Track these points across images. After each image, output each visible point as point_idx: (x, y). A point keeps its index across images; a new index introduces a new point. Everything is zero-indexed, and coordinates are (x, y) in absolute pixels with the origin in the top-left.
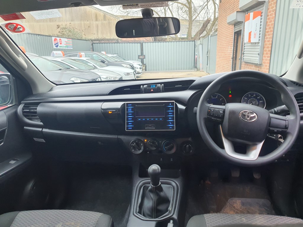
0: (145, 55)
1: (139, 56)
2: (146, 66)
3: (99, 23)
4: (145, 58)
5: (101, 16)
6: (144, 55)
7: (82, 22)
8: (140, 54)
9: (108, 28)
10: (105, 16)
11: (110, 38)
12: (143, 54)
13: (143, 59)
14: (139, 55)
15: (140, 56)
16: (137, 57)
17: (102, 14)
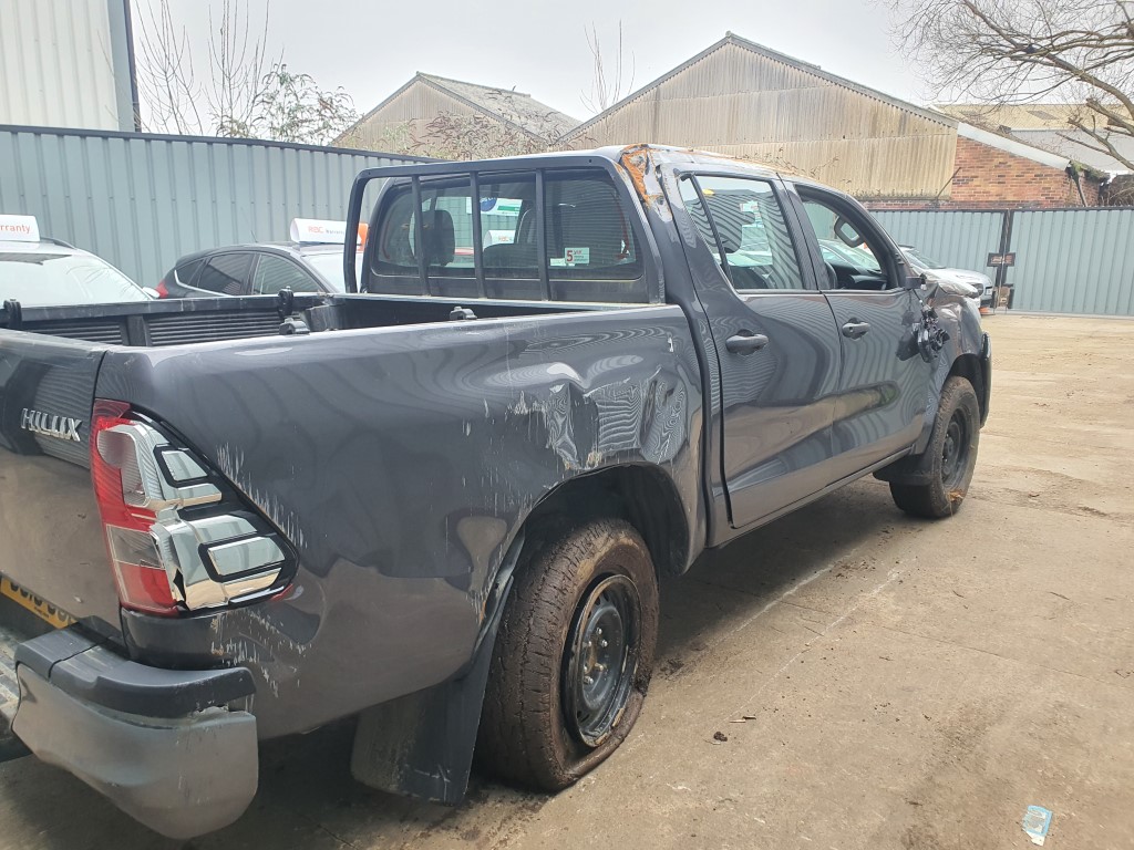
0: (1013, 255)
1: (991, 256)
2: (1012, 292)
3: (880, 143)
4: (1013, 264)
5: (891, 118)
6: (1011, 251)
7: (826, 143)
8: (995, 249)
9: (909, 159)
10: (903, 121)
11: (910, 192)
12: (1008, 249)
13: (1006, 266)
14: (993, 251)
15: (996, 255)
16: (983, 259)
17: (895, 112)
